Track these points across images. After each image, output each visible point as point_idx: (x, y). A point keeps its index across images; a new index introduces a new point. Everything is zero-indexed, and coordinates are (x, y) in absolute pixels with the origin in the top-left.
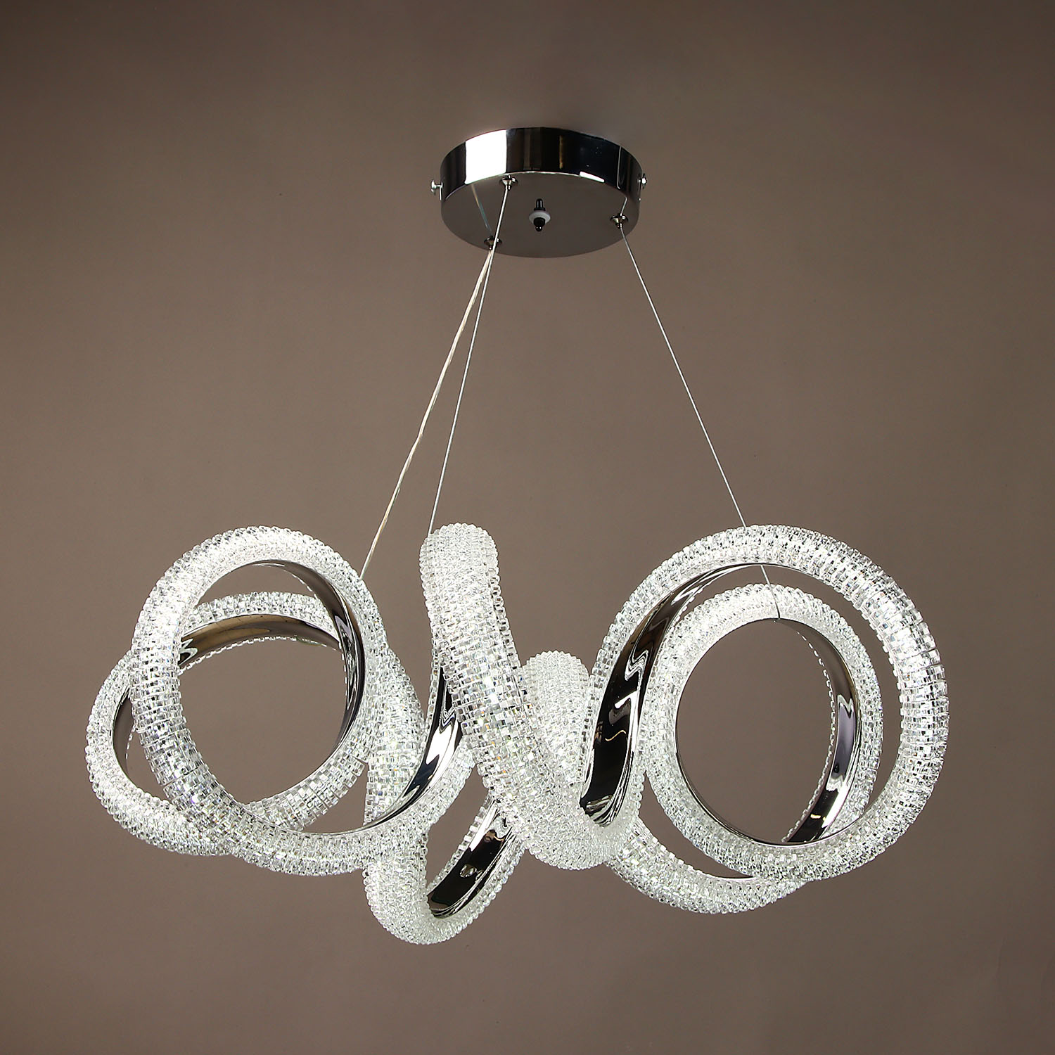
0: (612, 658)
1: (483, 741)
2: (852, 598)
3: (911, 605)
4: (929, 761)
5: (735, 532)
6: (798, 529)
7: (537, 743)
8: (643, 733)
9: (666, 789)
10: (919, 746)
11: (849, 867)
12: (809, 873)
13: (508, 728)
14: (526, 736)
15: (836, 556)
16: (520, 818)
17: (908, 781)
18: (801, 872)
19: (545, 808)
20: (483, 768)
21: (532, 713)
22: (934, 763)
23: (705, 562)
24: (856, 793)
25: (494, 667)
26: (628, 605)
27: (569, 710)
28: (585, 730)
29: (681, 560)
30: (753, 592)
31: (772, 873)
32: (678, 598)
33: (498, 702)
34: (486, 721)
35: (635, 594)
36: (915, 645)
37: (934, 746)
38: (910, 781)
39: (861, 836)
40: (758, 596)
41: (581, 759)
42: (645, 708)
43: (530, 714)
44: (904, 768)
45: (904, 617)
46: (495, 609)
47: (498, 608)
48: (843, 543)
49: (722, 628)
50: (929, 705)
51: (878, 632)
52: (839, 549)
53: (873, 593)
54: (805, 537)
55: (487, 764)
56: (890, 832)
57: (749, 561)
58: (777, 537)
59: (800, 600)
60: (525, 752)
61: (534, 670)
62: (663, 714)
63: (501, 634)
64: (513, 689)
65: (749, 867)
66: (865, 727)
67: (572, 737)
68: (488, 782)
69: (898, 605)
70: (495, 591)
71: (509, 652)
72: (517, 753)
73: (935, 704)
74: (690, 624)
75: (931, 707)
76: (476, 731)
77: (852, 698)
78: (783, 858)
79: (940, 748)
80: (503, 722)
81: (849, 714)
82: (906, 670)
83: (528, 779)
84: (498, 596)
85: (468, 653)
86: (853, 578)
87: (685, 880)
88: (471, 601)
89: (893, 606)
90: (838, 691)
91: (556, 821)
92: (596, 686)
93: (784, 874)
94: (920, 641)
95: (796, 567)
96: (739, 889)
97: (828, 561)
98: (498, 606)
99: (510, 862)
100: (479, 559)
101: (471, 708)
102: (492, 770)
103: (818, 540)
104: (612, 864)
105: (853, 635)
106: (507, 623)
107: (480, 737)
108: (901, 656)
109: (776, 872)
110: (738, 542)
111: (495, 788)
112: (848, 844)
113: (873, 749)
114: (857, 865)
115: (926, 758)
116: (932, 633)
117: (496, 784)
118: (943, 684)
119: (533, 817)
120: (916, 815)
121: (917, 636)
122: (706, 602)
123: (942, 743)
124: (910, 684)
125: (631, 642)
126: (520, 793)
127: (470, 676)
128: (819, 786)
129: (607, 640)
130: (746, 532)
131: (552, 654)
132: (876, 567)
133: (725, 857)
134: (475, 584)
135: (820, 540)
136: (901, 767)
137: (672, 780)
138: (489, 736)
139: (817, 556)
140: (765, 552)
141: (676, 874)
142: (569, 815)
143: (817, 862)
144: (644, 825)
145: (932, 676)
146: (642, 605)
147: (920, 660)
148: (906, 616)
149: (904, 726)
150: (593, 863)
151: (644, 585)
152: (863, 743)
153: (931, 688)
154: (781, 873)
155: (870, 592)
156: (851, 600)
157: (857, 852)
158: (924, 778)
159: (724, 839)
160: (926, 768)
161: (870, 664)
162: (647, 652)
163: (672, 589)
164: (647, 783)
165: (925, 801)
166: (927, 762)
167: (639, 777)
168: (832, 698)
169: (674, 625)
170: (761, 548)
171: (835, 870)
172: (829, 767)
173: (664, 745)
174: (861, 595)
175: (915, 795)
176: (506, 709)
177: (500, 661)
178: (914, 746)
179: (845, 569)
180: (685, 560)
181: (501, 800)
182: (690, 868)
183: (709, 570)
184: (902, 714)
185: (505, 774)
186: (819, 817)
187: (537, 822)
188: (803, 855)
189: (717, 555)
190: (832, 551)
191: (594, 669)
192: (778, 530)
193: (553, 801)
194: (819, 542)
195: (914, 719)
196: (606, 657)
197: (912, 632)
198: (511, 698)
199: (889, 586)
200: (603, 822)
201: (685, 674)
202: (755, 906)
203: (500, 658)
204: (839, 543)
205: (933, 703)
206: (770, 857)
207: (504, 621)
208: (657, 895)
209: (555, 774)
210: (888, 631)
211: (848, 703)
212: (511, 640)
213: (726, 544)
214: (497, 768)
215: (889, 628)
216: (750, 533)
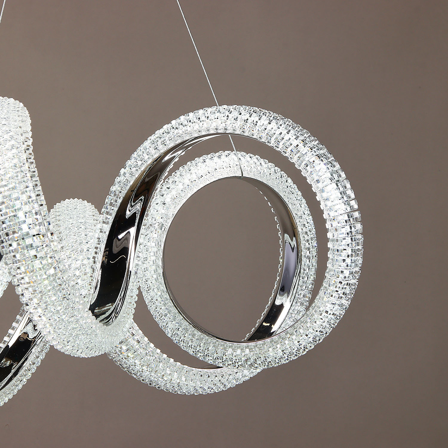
0: (116, 202)
1: (16, 259)
2: (294, 160)
3: (338, 166)
4: (347, 282)
5: (209, 110)
6: (257, 108)
7: (57, 262)
8: (138, 259)
9: (154, 300)
10: (340, 270)
11: (288, 359)
12: (258, 363)
13: (35, 250)
14: (49, 256)
15: (284, 129)
16: (43, 317)
17: (332, 296)
18: (252, 362)
19: (62, 310)
20: (16, 280)
21: (54, 239)
22: (351, 283)
23: (187, 132)
24: (297, 308)
25: (26, 204)
26: (129, 163)
27: (84, 242)
28: (95, 255)
29: (169, 129)
30: (223, 157)
31: (231, 363)
32: (167, 158)
33: (28, 230)
34: (19, 244)
35: (135, 155)
36: (340, 196)
37: (352, 270)
38: (334, 296)
39: (296, 336)
40: (226, 159)
41: (91, 276)
42: (140, 240)
43: (52, 240)
44: (329, 286)
45: (332, 175)
46: (27, 161)
47: (29, 160)
48: (289, 120)
49: (199, 182)
50: (348, 240)
51: (313, 185)
52: (286, 124)
53: (310, 157)
54: (261, 114)
55: (19, 276)
56: (318, 333)
57: (219, 131)
58: (240, 114)
59: (258, 163)
60: (48, 268)
61: (59, 212)
62: (154, 244)
63: (32, 179)
64: (40, 221)
65: (214, 358)
66: (304, 259)
67: (86, 262)
68: (19, 290)
69: (328, 166)
70: (28, 148)
71: (37, 193)
72: (42, 268)
73: (353, 240)
74: (176, 179)
75: (350, 241)
76: (11, 251)
77: (295, 236)
78: (239, 352)
79: (356, 272)
80: (31, 245)
81: (293, 249)
82: (332, 214)
83: (49, 288)
84: (31, 151)
85: (7, 193)
86: (295, 145)
87: (168, 369)
88: (10, 154)
89: (325, 167)
90: (285, 231)
91: (70, 320)
92: (104, 222)
93: (240, 363)
94: (343, 193)
95: (254, 137)
96: (207, 376)
97: (278, 132)
98: (30, 158)
99: (39, 357)
100: (16, 124)
101: (7, 235)
102: (22, 281)
103: (271, 117)
104: (114, 357)
105: (297, 190)
106: (36, 172)
107: (14, 256)
108: (329, 203)
109: (233, 362)
110: (212, 117)
111: (24, 294)
112: (287, 342)
113: (310, 276)
114: (293, 358)
115: (346, 279)
116: (353, 188)
117: (25, 292)
118: (359, 225)
119: (53, 317)
120: (338, 321)
121: (341, 189)
122: (189, 163)
123: (357, 269)
124: (335, 224)
125: (131, 190)
126: (43, 298)
127: (8, 211)
128: (270, 302)
129: (113, 189)
130: (218, 110)
131: (73, 200)
132: (313, 138)
133: (197, 351)
134: (13, 142)
135: (272, 117)
136: (327, 286)
137: (159, 293)
138: (21, 255)
139: (270, 129)
140: (231, 125)
141: (161, 364)
142: (80, 316)
143: (264, 355)
144: (138, 328)
145: (351, 219)
146: (139, 163)
147: (343, 207)
148: (334, 175)
149: (330, 255)
150: (97, 353)
151: (141, 148)
152: (302, 271)
153: (351, 228)
154: (238, 363)
155: (307, 156)
156: (294, 161)
157: (293, 348)
158: (343, 294)
159: (196, 338)
160: (345, 286)
161: (309, 212)
162: (143, 197)
163: (162, 151)
164: (140, 295)
165: (344, 311)
166: (346, 282)
167: (134, 290)
168: (281, 237)
169: (163, 178)
170: (228, 122)
171: (277, 361)
172: (277, 288)
173: (154, 267)
174: (301, 159)
175: (337, 307)
176: (34, 236)
177: (30, 200)
178: (337, 270)
179: (290, 139)
180: (173, 130)
181: (29, 304)
182: (172, 360)
183: (190, 138)
184: (329, 246)
185: (32, 284)
186: (268, 324)
187: (56, 320)
188: (254, 350)
189: (196, 127)
190: (281, 125)
191: (103, 210)
192: (242, 108)
193: (68, 305)
194: (271, 118)
195: (338, 250)
196: (112, 201)
197: (337, 186)
198: (38, 227)
199: (322, 152)
200: (106, 323)
201: (171, 216)
202: (219, 390)
203: (30, 197)
204: (286, 119)
205: (352, 239)
206: (230, 351)
207: (34, 170)
208: (147, 380)
209: (70, 285)
210: (320, 185)
211: (292, 240)
212: (39, 184)
213: (203, 118)
214: (27, 279)
215: (321, 183)
216: (221, 110)
